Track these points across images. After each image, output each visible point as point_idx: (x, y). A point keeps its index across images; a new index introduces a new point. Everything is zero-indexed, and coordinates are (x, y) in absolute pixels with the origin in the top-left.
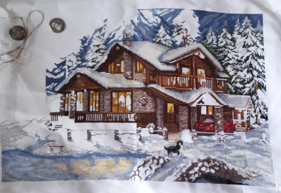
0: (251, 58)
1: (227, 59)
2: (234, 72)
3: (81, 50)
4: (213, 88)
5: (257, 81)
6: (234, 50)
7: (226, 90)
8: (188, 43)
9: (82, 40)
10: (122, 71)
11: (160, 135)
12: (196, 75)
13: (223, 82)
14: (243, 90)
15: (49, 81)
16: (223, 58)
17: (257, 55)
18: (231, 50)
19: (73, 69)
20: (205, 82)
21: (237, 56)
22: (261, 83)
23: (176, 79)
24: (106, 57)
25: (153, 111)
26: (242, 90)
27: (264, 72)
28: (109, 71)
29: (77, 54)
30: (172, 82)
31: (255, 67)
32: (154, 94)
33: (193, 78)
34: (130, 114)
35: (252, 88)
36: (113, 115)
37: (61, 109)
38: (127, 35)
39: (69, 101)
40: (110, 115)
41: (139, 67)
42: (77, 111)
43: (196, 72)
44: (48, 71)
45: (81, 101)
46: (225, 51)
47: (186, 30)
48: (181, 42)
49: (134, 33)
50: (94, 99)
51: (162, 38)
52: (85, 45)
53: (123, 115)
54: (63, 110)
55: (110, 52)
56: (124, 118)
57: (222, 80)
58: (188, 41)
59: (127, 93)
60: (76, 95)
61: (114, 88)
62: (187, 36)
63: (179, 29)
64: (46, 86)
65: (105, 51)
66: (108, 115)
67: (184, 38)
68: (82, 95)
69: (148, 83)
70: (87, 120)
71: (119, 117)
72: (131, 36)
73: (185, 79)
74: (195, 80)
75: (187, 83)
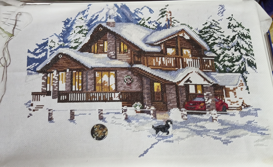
0: (238, 37)
1: (213, 38)
2: (221, 51)
3: (63, 31)
4: (200, 67)
5: (246, 59)
6: (220, 30)
7: (214, 69)
8: (172, 25)
9: (65, 22)
10: (106, 51)
11: (147, 114)
12: (182, 54)
13: (210, 60)
14: (233, 68)
15: (30, 61)
16: (209, 37)
17: (243, 35)
19: (55, 50)
20: (191, 62)
21: (223, 36)
22: (251, 61)
23: (162, 59)
24: (88, 38)
25: (139, 90)
26: (231, 68)
27: (252, 51)
28: (93, 51)
29: (59, 35)
30: (158, 62)
31: (242, 45)
32: (140, 74)
33: (179, 58)
34: (115, 93)
35: (242, 65)
36: (96, 94)
37: (43, 88)
38: (110, 17)
39: (51, 81)
40: (93, 95)
41: (124, 47)
42: (59, 90)
43: (182, 52)
44: (29, 51)
45: (64, 81)
46: (210, 31)
47: (170, 12)
48: (166, 24)
49: (117, 14)
50: (76, 78)
51: (147, 20)
52: (68, 26)
53: (107, 95)
54: (46, 89)
55: (93, 33)
56: (108, 98)
57: (209, 59)
58: (172, 23)
59: (111, 72)
60: (58, 75)
61: (97, 68)
62: (171, 18)
63: (163, 12)
64: (27, 66)
65: (88, 32)
66: (91, 94)
67: (168, 20)
68: (64, 75)
69: (133, 63)
70: (70, 100)
71: (103, 96)
72: (114, 17)
73: (170, 59)
74: (181, 60)
75: (173, 63)
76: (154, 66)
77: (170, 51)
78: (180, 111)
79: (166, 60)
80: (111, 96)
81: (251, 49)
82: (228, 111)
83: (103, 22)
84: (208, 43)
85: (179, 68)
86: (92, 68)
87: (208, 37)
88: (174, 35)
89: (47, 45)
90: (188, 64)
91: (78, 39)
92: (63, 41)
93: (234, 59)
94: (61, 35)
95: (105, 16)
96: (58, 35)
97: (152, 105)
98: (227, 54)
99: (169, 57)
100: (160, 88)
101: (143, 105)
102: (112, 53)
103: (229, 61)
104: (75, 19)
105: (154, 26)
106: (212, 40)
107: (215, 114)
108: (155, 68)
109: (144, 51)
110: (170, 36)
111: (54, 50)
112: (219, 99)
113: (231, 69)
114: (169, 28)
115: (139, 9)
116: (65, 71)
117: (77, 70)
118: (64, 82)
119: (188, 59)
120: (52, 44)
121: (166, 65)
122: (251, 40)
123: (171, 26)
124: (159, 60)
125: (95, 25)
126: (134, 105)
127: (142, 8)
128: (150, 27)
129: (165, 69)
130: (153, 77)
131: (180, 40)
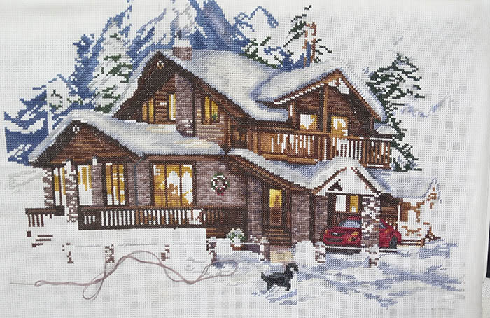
1: (396, 93)
3: (77, 69)
4: (362, 158)
6: (414, 74)
8: (315, 57)
9: (79, 45)
10: (172, 118)
11: (254, 252)
12: (329, 129)
15: (13, 140)
18: (407, 73)
19: (63, 114)
20: (346, 146)
21: (419, 88)
23: (288, 139)
24: (134, 86)
25: (240, 203)
28: (145, 116)
29: (69, 78)
30: (280, 146)
32: (244, 171)
33: (322, 136)
34: (192, 210)
36: (156, 212)
37: (48, 201)
38: (180, 33)
39: (62, 186)
40: (150, 213)
41: (211, 110)
42: (81, 204)
43: (330, 123)
44: (7, 117)
45: (88, 185)
46: (394, 76)
47: (314, 26)
48: (302, 57)
49: (195, 28)
50: (114, 179)
51: (262, 45)
52: (87, 55)
53: (177, 213)
54: (52, 203)
55: (143, 73)
56: (180, 219)
57: (382, 141)
58: (317, 54)
59: (184, 166)
60: (75, 172)
61: (155, 155)
62: (315, 41)
63: (299, 24)
64: (8, 152)
65: (132, 70)
66: (146, 211)
67: (308, 46)
68: (88, 170)
69: (230, 146)
70: (103, 225)
71: (169, 216)
72: (189, 34)
73: (305, 138)
74: (325, 142)
75: (309, 147)
76: (272, 154)
77: (307, 121)
78: (314, 246)
79: (297, 140)
80: (186, 216)
82: (399, 248)
83: (165, 47)
84: (384, 104)
85: (321, 160)
86: (146, 156)
87: (388, 89)
88: (318, 82)
89: (46, 104)
90: (340, 153)
91: (112, 89)
92: (80, 93)
94: (73, 78)
95: (169, 32)
96: (66, 77)
97: (263, 235)
99: (303, 135)
100: (280, 200)
101: (247, 233)
102: (186, 123)
104: (102, 39)
105: (276, 59)
106: (393, 98)
107: (375, 253)
108: (275, 158)
109: (254, 119)
110: (309, 86)
111: (60, 115)
112: (389, 223)
114: (309, 66)
115: (246, 16)
116: (90, 163)
117: (114, 160)
118: (88, 187)
119: (340, 139)
120: (55, 101)
121: (297, 153)
123: (313, 62)
124: (282, 141)
125: (147, 53)
126: (230, 234)
127: (253, 14)
128: (269, 63)
129: (294, 160)
130: (268, 178)
131: (329, 96)
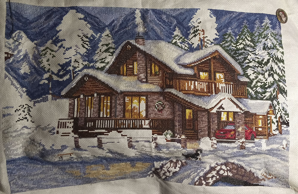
0: (272, 61)
1: (247, 61)
2: (254, 75)
3: (88, 50)
4: (233, 93)
6: (255, 52)
7: (247, 95)
8: (205, 45)
10: (135, 74)
11: (178, 143)
12: (215, 79)
17: (277, 58)
20: (224, 87)
22: (282, 88)
23: (195, 83)
25: (170, 117)
27: (285, 77)
28: (122, 73)
30: (190, 87)
31: (276, 70)
33: (212, 83)
35: (274, 92)
41: (155, 69)
43: (215, 76)
44: (53, 73)
46: (245, 53)
47: (203, 31)
48: (198, 45)
51: (178, 40)
53: (137, 122)
54: (73, 116)
55: (120, 51)
56: (138, 125)
61: (127, 92)
62: (204, 38)
63: (196, 30)
66: (120, 121)
67: (201, 40)
69: (165, 87)
71: (132, 123)
73: (203, 84)
74: (213, 85)
75: (205, 88)
76: (186, 91)
77: (203, 75)
78: (210, 139)
79: (199, 84)
80: (141, 123)
81: (284, 74)
82: (256, 140)
84: (242, 66)
85: (212, 94)
86: (122, 92)
87: (243, 59)
88: (208, 57)
89: (70, 66)
90: (221, 91)
91: (105, 59)
92: (88, 61)
93: (267, 84)
94: (85, 54)
96: (82, 53)
97: (183, 134)
98: (260, 79)
99: (202, 82)
101: (174, 134)
102: (142, 76)
103: (261, 87)
104: (101, 36)
105: (186, 46)
106: (246, 63)
108: (188, 93)
109: (177, 73)
110: (203, 59)
111: (78, 71)
113: (263, 96)
114: (202, 49)
117: (105, 94)
119: (221, 84)
120: (76, 65)
121: (199, 90)
122: (284, 64)
123: (204, 47)
126: (165, 133)
128: (183, 48)
129: (198, 94)
130: (185, 103)
131: (214, 63)
